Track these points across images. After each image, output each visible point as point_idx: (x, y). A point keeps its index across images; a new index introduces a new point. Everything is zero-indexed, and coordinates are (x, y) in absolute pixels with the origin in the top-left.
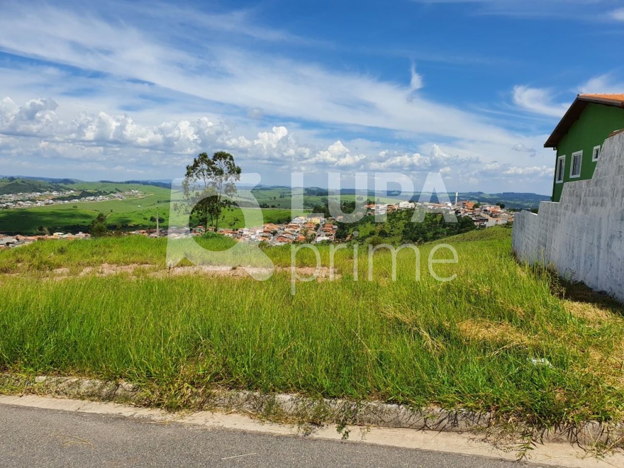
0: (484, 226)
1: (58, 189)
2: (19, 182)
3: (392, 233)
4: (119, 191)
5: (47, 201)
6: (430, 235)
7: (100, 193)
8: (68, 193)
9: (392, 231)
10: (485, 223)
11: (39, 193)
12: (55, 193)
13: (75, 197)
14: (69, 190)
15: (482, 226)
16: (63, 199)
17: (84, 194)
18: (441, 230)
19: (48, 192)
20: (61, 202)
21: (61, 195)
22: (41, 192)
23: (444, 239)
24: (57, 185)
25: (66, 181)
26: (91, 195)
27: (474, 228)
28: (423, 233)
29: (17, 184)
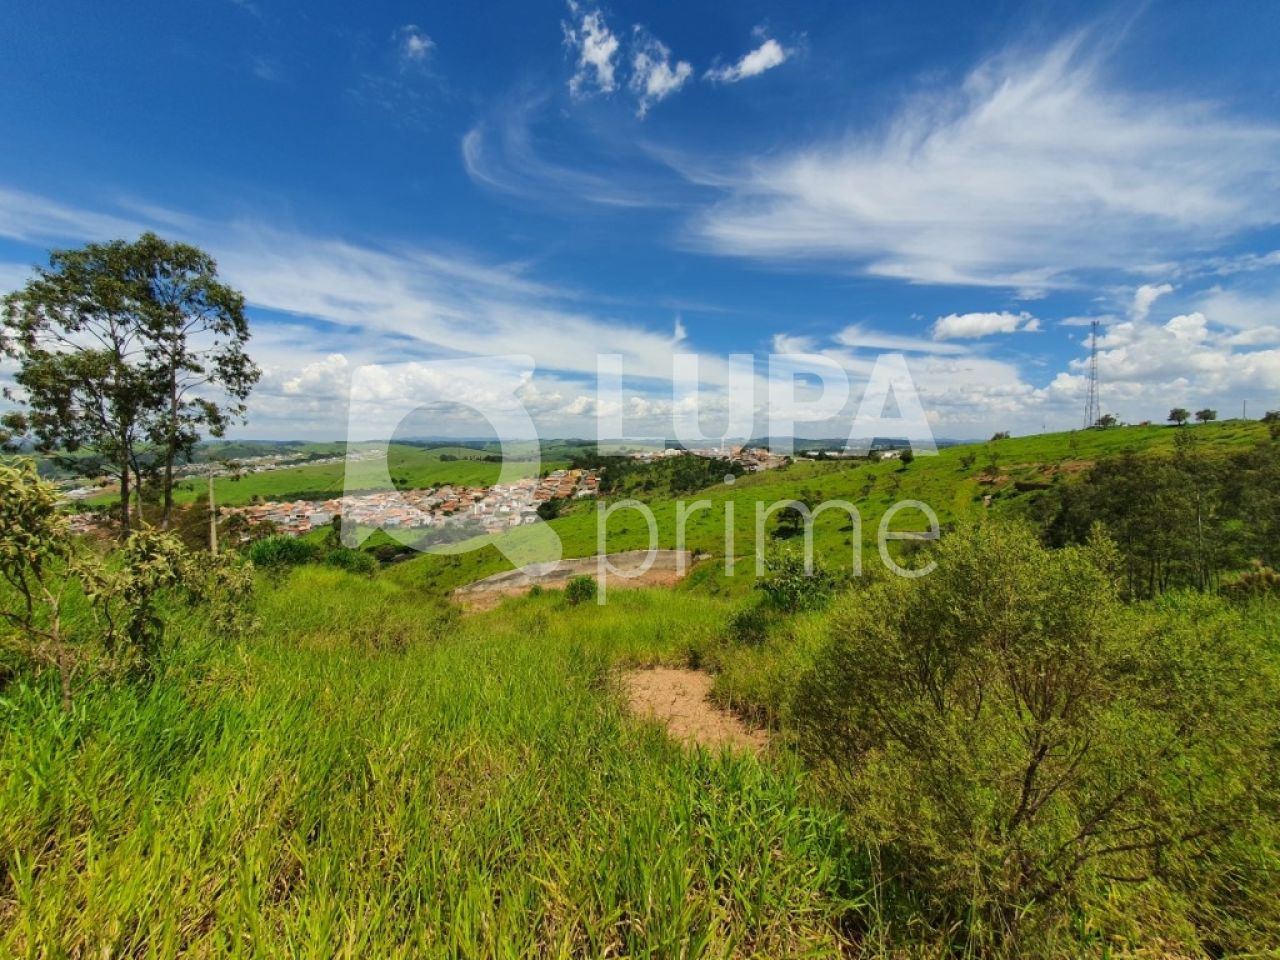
1: (283, 453)
2: (236, 446)
3: (660, 483)
5: (268, 466)
6: (699, 483)
7: (334, 455)
8: (295, 456)
9: (660, 481)
11: (259, 458)
12: (279, 458)
13: (303, 460)
14: (296, 452)
16: (288, 463)
17: (315, 456)
18: (710, 477)
19: (270, 456)
20: (285, 467)
21: (286, 458)
22: (262, 456)
23: (714, 487)
24: (281, 448)
25: (294, 443)
26: (322, 457)
27: (744, 473)
28: (692, 481)
29: (233, 449)
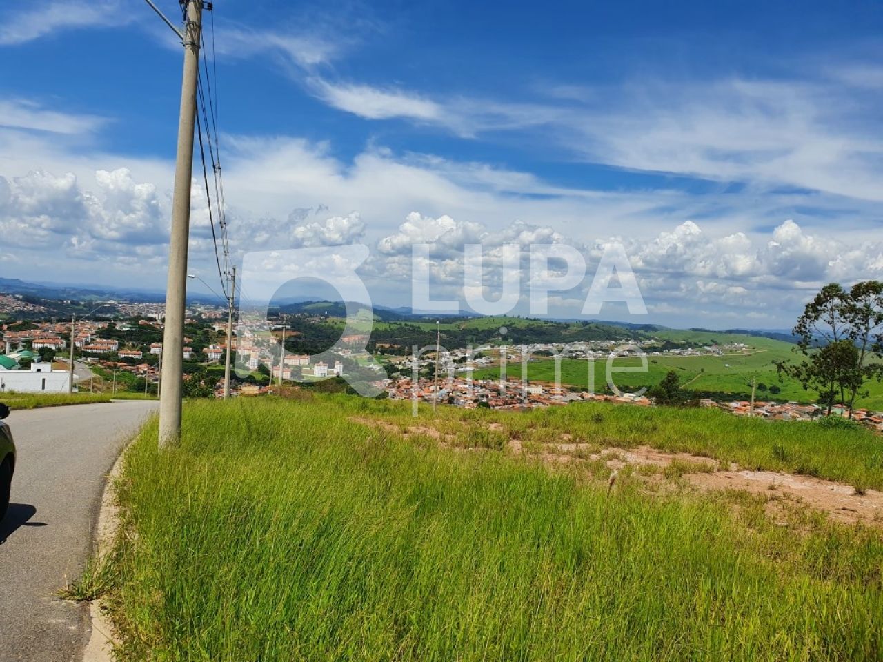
1: (636, 338)
2: (593, 327)
4: (716, 344)
7: (690, 345)
8: (648, 343)
11: (612, 342)
12: (631, 343)
13: (655, 349)
14: (650, 339)
17: (669, 345)
19: (623, 341)
22: (616, 340)
24: (635, 332)
25: (647, 328)
26: (677, 346)
29: (590, 329)
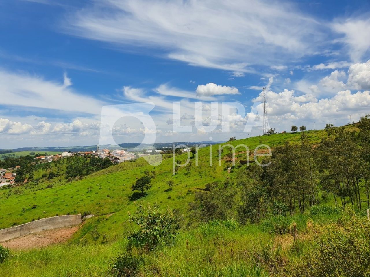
0: (118, 163)
3: (58, 174)
6: (84, 172)
9: (59, 172)
10: (118, 161)
15: (117, 163)
18: (92, 168)
23: (94, 174)
27: (111, 164)
28: (80, 171)
